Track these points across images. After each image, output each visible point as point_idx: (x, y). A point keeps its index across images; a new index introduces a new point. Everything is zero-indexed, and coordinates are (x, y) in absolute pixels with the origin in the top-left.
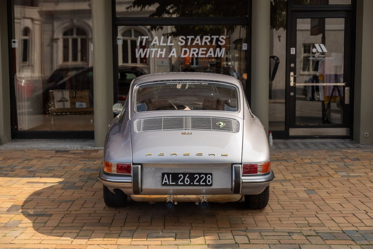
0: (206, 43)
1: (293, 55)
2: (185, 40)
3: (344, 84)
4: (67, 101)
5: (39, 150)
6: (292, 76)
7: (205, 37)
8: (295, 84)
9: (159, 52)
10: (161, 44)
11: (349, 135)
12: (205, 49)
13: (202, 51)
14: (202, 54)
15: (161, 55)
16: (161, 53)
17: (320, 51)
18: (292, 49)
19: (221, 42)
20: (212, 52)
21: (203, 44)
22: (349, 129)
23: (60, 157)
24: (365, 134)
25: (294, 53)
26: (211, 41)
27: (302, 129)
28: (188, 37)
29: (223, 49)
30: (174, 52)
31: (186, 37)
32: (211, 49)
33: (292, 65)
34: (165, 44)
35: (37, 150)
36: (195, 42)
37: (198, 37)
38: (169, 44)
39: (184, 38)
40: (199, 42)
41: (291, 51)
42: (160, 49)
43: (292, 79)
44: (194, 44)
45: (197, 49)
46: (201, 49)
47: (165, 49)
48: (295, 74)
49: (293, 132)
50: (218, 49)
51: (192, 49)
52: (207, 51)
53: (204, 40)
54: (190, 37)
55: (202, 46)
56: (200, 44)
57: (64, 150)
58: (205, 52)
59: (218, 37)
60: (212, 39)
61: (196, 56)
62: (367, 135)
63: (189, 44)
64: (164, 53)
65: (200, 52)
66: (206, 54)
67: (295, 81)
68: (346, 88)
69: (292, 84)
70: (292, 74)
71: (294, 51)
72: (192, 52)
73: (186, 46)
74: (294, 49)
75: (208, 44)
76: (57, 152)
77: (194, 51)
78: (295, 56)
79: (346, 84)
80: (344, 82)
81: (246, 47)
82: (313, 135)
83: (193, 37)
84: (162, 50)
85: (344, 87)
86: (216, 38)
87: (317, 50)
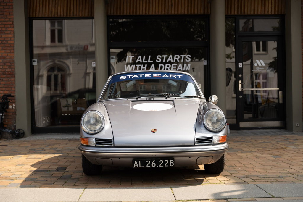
0: (176, 60)
1: (240, 68)
2: (161, 58)
3: (278, 89)
4: (70, 106)
5: (55, 140)
6: (240, 83)
7: (175, 56)
8: (242, 90)
10: (144, 61)
11: (283, 126)
12: (176, 65)
13: (174, 66)
14: (174, 69)
15: (143, 69)
17: (260, 65)
18: (239, 64)
19: (188, 59)
20: (181, 67)
21: (174, 61)
22: (283, 122)
23: (73, 143)
24: (297, 124)
26: (180, 59)
27: (249, 122)
28: (163, 56)
29: (189, 65)
30: (153, 67)
31: (162, 56)
32: (181, 65)
33: (240, 76)
34: (146, 62)
35: (54, 139)
36: (169, 60)
37: (171, 56)
38: (149, 61)
39: (161, 57)
40: (172, 60)
42: (142, 65)
43: (240, 85)
44: (168, 61)
45: (170, 65)
47: (146, 65)
48: (242, 82)
49: (242, 124)
50: (185, 65)
51: (166, 65)
52: (177, 66)
53: (175, 58)
54: (165, 56)
55: (173, 63)
56: (172, 61)
57: (74, 139)
58: (176, 67)
59: (185, 56)
60: (181, 58)
61: (169, 70)
62: (298, 125)
63: (164, 61)
65: (172, 67)
66: (176, 69)
67: (242, 87)
68: (280, 92)
69: (240, 89)
70: (240, 82)
71: (241, 65)
72: (166, 67)
73: (162, 62)
74: (241, 64)
75: (178, 61)
76: (70, 140)
77: (168, 66)
78: (242, 69)
79: (279, 89)
80: (278, 87)
81: (206, 63)
82: (257, 126)
83: (167, 56)
84: (144, 66)
85: (278, 91)
86: (184, 57)
87: (258, 64)
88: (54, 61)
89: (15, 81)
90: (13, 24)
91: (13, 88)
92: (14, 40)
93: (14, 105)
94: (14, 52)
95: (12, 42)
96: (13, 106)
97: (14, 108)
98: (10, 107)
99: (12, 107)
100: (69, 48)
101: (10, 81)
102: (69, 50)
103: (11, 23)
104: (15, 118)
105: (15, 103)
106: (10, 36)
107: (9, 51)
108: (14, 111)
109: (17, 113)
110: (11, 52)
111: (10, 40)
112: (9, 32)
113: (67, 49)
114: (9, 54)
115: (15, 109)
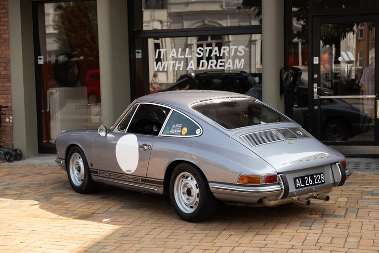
0: (224, 53)
1: (316, 64)
2: (203, 51)
6: (315, 88)
7: (223, 48)
8: (319, 97)
9: (177, 65)
10: (179, 56)
12: (224, 60)
13: (221, 62)
14: (220, 66)
15: (179, 67)
16: (179, 65)
17: (347, 59)
18: (314, 58)
19: (240, 52)
20: (231, 63)
21: (221, 55)
25: (317, 62)
26: (229, 53)
28: (206, 48)
29: (243, 60)
30: (191, 64)
31: (204, 49)
32: (230, 61)
33: (316, 76)
34: (183, 57)
36: (214, 53)
37: (216, 48)
38: (187, 56)
40: (217, 53)
41: (314, 60)
43: (315, 91)
44: (212, 56)
45: (215, 61)
46: (219, 61)
47: (182, 62)
48: (319, 86)
50: (237, 60)
51: (210, 61)
53: (222, 51)
54: (208, 49)
55: (220, 58)
56: (218, 55)
58: (223, 64)
59: (236, 47)
60: (231, 50)
61: (214, 68)
63: (207, 55)
64: (182, 65)
65: (219, 64)
66: (224, 66)
67: (319, 93)
68: (378, 101)
69: (315, 96)
70: (315, 85)
71: (318, 61)
72: (210, 64)
74: (317, 58)
75: (227, 55)
77: (212, 63)
78: (319, 65)
79: (376, 96)
83: (211, 48)
84: (180, 63)
85: (375, 100)
86: (235, 49)
87: (344, 58)
88: (203, 21)
89: (11, 87)
90: (7, 12)
91: (10, 96)
92: (8, 33)
93: (11, 117)
94: (9, 50)
95: (6, 36)
96: (10, 119)
97: (11, 121)
98: (7, 120)
99: (9, 121)
100: (224, 4)
101: (6, 87)
102: (224, 7)
103: (5, 11)
104: (13, 134)
105: (12, 115)
106: (5, 28)
107: (4, 48)
108: (11, 125)
109: (15, 127)
110: (5, 49)
111: (5, 33)
112: (3, 23)
113: (222, 6)
114: (4, 51)
115: (12, 123)
